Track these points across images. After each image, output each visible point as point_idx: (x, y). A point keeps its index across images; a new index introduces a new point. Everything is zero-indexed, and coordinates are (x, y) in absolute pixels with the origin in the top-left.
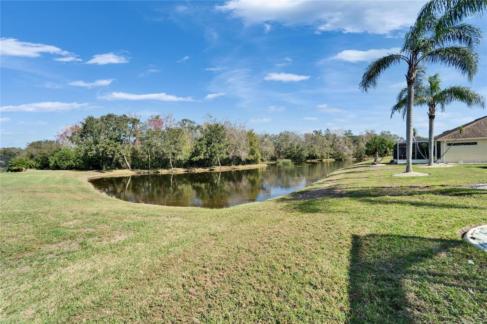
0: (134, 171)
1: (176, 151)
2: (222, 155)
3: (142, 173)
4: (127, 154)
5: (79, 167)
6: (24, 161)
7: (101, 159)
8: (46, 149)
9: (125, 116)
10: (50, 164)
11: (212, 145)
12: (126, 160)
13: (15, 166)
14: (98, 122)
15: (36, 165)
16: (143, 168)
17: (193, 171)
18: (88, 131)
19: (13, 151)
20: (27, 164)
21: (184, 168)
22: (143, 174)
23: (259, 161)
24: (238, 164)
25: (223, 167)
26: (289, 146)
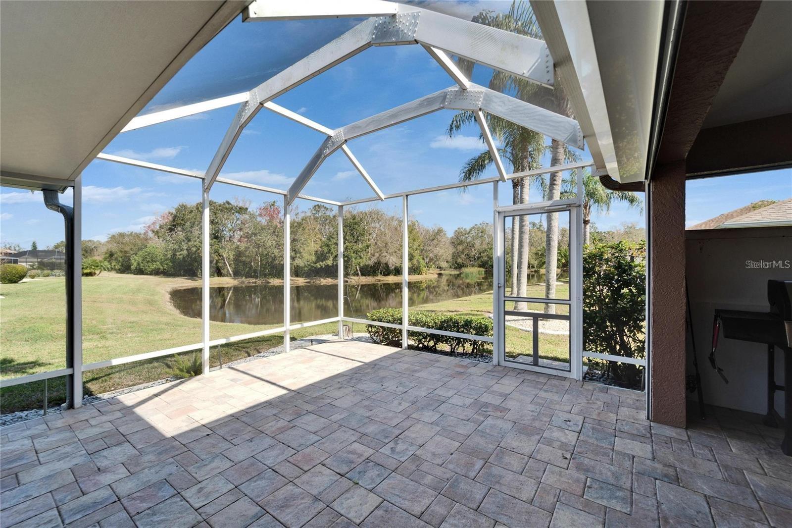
0: (237, 280)
1: (294, 253)
3: (246, 283)
4: (229, 255)
5: (167, 271)
6: (97, 263)
7: (196, 261)
8: (128, 245)
9: (228, 203)
10: (132, 267)
12: (228, 264)
13: (87, 269)
14: (191, 211)
15: (115, 266)
16: (248, 276)
17: (318, 282)
18: (178, 224)
19: (90, 244)
20: (102, 266)
21: (306, 277)
22: (248, 285)
23: (423, 270)
24: (388, 274)
25: (363, 277)
26: (485, 246)
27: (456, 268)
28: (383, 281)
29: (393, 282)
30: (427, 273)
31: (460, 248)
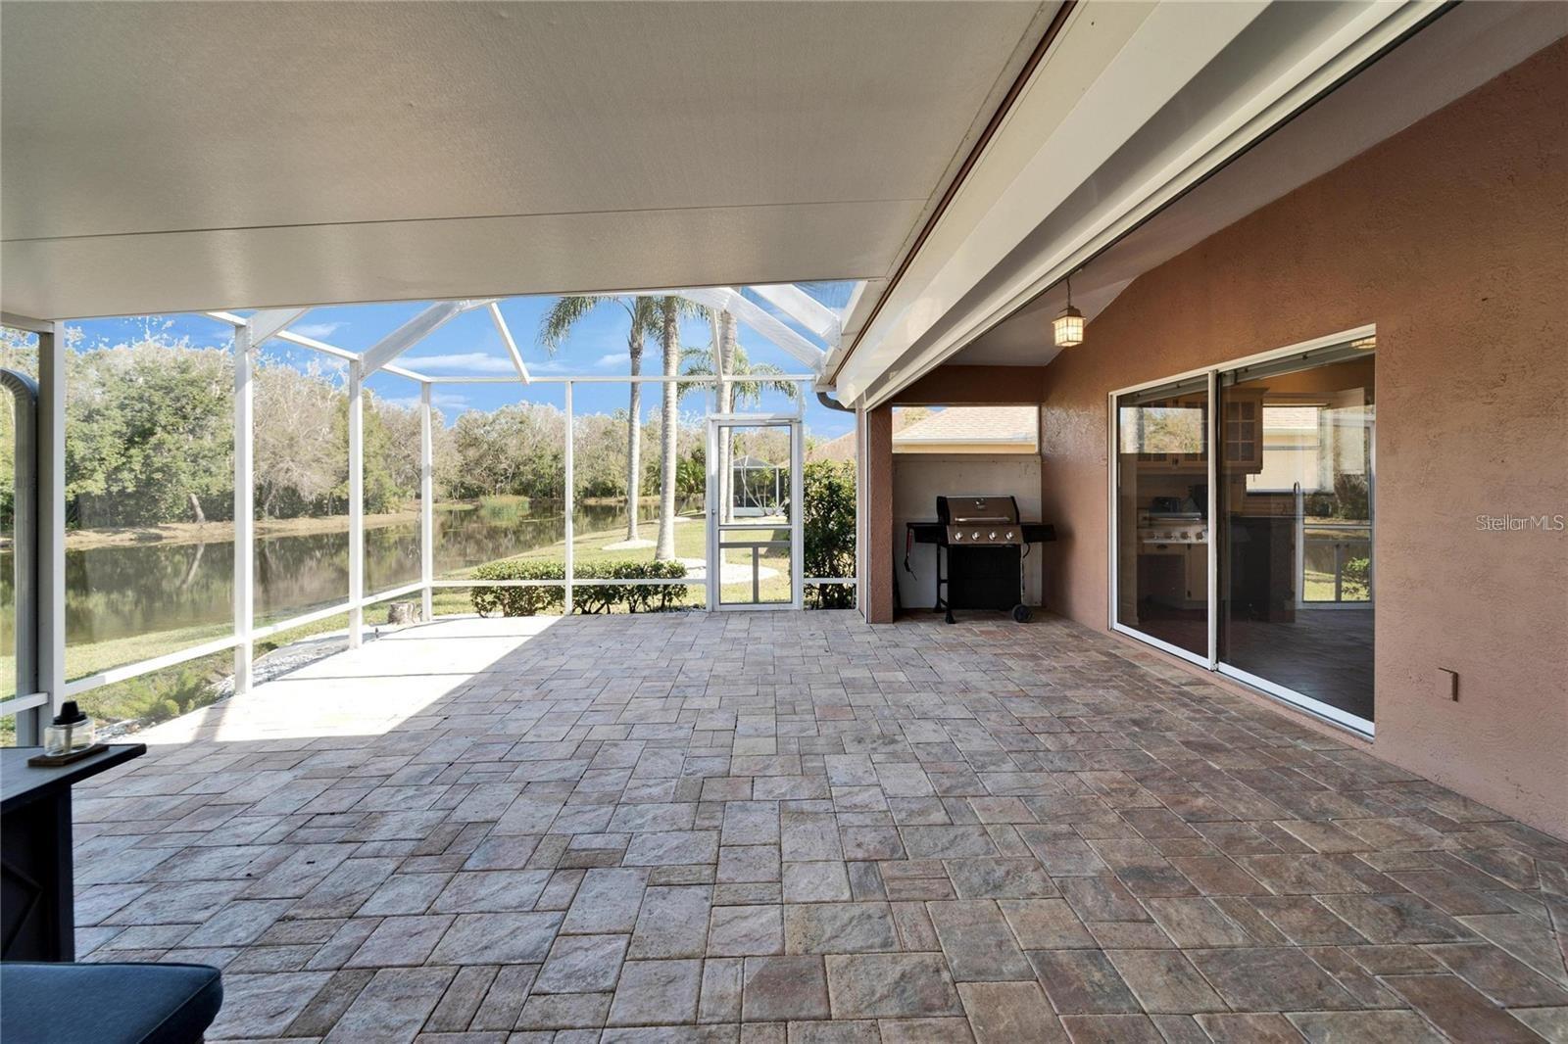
2: (207, 480)
11: (153, 440)
23: (389, 503)
24: (294, 515)
25: (214, 524)
26: (528, 452)
27: (462, 497)
28: (278, 531)
29: (307, 534)
30: (401, 510)
31: (472, 453)
